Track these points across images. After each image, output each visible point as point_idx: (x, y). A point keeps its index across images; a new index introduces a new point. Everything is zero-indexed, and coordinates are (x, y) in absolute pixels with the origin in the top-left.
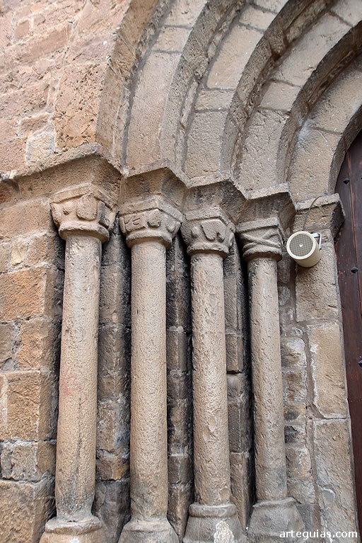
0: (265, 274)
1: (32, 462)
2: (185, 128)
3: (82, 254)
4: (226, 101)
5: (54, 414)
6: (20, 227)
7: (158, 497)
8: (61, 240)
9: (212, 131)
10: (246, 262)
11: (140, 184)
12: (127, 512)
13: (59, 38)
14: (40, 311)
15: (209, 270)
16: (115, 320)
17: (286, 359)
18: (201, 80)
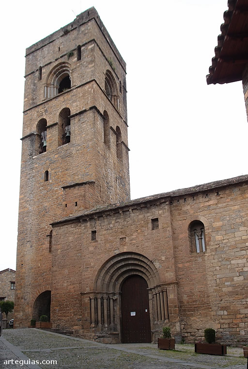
0: (111, 300)
1: (89, 319)
2: (102, 285)
3: (92, 301)
4: (106, 283)
5: (91, 315)
6: (86, 297)
7: (100, 322)
8: (91, 299)
9: (105, 286)
10: (110, 299)
11: (98, 293)
12: (98, 324)
13: (89, 277)
14: (89, 306)
15: (105, 301)
16: (96, 307)
17: (114, 309)
18: (104, 280)
